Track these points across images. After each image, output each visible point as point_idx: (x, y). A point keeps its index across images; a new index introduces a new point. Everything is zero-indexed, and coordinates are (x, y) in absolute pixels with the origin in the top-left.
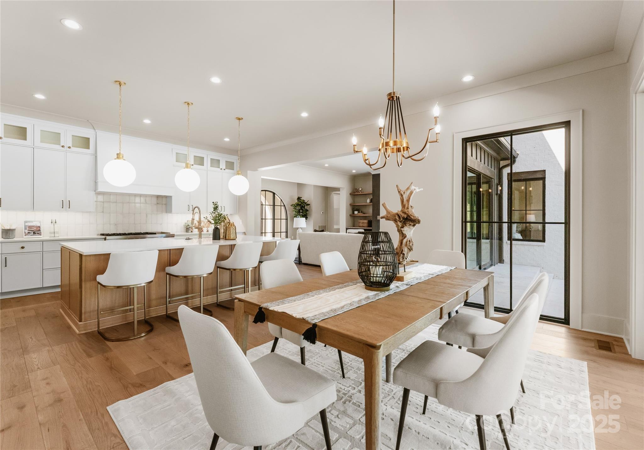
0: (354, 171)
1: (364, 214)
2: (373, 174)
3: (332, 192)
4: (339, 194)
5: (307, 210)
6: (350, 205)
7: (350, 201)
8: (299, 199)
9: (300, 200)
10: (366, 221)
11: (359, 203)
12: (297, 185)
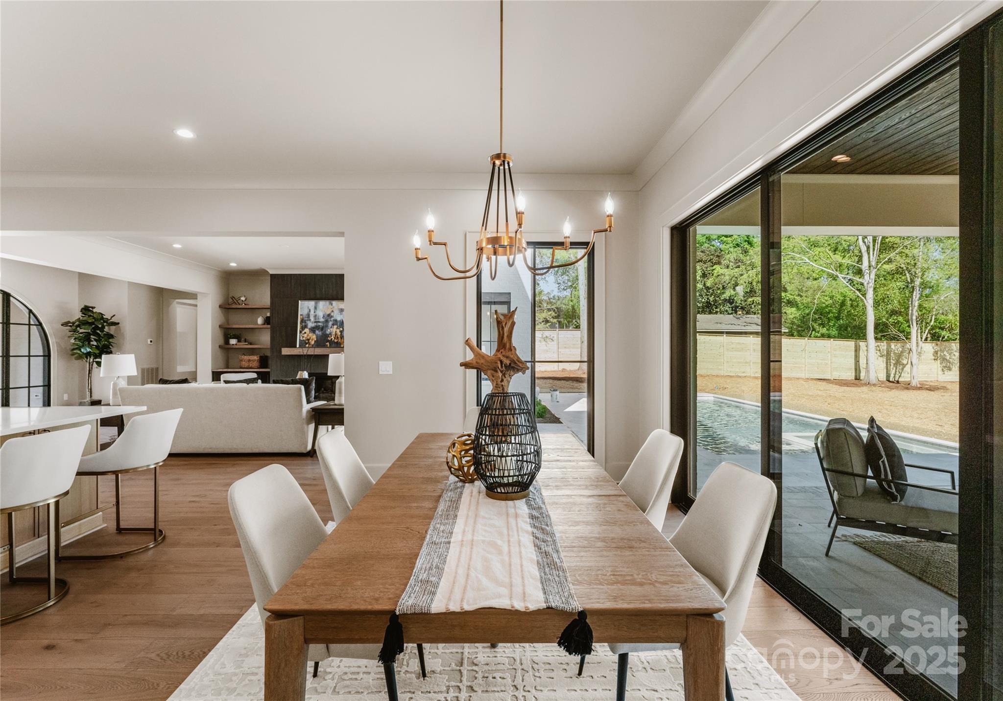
0: (233, 265)
1: (251, 344)
2: (271, 273)
3: (172, 300)
4: (196, 306)
5: (111, 336)
6: (220, 326)
7: (220, 318)
8: (86, 310)
9: (90, 313)
10: (256, 358)
11: (242, 324)
12: (79, 278)
